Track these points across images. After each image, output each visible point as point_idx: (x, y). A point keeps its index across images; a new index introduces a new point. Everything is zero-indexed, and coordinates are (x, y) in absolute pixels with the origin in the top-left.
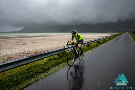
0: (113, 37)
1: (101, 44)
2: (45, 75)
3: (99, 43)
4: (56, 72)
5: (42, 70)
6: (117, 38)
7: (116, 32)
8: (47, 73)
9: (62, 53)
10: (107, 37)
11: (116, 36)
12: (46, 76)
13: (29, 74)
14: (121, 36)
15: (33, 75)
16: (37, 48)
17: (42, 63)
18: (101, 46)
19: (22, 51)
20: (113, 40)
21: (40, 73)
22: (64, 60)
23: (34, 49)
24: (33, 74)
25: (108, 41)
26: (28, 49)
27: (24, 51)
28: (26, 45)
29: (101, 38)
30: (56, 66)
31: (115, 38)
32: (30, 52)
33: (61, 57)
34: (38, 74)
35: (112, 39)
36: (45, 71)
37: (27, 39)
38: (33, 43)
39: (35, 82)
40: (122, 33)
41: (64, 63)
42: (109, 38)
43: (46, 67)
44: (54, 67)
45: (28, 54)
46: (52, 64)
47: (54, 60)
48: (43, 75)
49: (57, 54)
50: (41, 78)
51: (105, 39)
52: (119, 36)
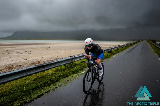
0: (127, 46)
1: (113, 54)
2: (55, 86)
3: (111, 53)
4: (66, 84)
5: (50, 81)
6: (132, 47)
7: (131, 40)
8: (57, 84)
9: (69, 63)
10: (119, 46)
11: (130, 45)
12: (57, 87)
13: (38, 85)
14: (137, 45)
15: (42, 86)
16: (31, 58)
17: (48, 74)
18: (114, 57)
19: (13, 61)
20: (127, 50)
21: (49, 84)
22: (72, 72)
23: (28, 59)
24: (42, 84)
25: (121, 51)
26: (21, 59)
27: (15, 62)
28: (18, 55)
29: (112, 47)
30: (65, 77)
31: (130, 48)
32: (23, 64)
33: (68, 68)
34: (47, 85)
35: (126, 48)
36: (54, 83)
37: (17, 47)
38: (26, 53)
39: (45, 93)
40: (138, 42)
41: (73, 75)
42: (122, 48)
43: (54, 78)
44: (63, 78)
45: (21, 65)
46: (61, 76)
47: (62, 71)
48: (52, 87)
49: (65, 65)
50: (52, 90)
51: (117, 49)
52: (134, 46)
